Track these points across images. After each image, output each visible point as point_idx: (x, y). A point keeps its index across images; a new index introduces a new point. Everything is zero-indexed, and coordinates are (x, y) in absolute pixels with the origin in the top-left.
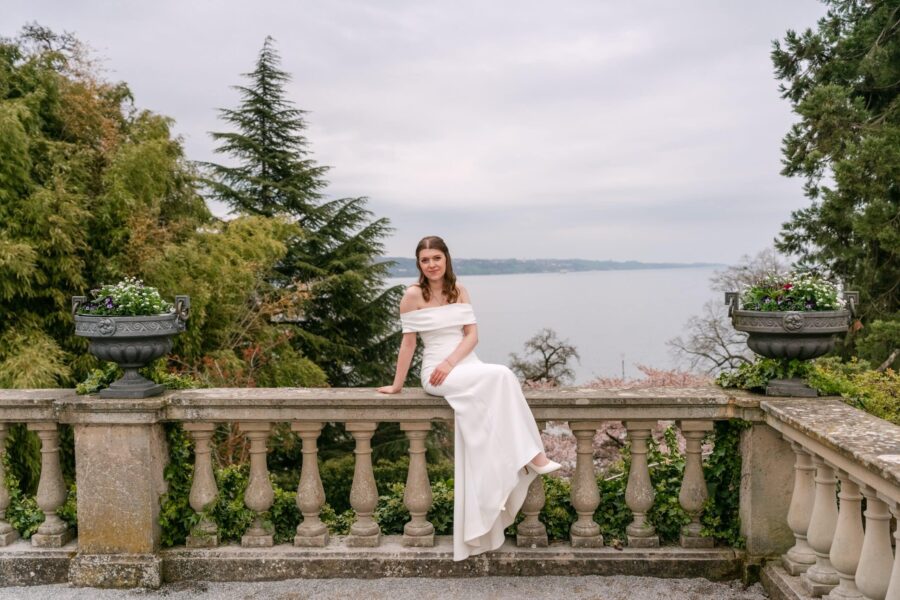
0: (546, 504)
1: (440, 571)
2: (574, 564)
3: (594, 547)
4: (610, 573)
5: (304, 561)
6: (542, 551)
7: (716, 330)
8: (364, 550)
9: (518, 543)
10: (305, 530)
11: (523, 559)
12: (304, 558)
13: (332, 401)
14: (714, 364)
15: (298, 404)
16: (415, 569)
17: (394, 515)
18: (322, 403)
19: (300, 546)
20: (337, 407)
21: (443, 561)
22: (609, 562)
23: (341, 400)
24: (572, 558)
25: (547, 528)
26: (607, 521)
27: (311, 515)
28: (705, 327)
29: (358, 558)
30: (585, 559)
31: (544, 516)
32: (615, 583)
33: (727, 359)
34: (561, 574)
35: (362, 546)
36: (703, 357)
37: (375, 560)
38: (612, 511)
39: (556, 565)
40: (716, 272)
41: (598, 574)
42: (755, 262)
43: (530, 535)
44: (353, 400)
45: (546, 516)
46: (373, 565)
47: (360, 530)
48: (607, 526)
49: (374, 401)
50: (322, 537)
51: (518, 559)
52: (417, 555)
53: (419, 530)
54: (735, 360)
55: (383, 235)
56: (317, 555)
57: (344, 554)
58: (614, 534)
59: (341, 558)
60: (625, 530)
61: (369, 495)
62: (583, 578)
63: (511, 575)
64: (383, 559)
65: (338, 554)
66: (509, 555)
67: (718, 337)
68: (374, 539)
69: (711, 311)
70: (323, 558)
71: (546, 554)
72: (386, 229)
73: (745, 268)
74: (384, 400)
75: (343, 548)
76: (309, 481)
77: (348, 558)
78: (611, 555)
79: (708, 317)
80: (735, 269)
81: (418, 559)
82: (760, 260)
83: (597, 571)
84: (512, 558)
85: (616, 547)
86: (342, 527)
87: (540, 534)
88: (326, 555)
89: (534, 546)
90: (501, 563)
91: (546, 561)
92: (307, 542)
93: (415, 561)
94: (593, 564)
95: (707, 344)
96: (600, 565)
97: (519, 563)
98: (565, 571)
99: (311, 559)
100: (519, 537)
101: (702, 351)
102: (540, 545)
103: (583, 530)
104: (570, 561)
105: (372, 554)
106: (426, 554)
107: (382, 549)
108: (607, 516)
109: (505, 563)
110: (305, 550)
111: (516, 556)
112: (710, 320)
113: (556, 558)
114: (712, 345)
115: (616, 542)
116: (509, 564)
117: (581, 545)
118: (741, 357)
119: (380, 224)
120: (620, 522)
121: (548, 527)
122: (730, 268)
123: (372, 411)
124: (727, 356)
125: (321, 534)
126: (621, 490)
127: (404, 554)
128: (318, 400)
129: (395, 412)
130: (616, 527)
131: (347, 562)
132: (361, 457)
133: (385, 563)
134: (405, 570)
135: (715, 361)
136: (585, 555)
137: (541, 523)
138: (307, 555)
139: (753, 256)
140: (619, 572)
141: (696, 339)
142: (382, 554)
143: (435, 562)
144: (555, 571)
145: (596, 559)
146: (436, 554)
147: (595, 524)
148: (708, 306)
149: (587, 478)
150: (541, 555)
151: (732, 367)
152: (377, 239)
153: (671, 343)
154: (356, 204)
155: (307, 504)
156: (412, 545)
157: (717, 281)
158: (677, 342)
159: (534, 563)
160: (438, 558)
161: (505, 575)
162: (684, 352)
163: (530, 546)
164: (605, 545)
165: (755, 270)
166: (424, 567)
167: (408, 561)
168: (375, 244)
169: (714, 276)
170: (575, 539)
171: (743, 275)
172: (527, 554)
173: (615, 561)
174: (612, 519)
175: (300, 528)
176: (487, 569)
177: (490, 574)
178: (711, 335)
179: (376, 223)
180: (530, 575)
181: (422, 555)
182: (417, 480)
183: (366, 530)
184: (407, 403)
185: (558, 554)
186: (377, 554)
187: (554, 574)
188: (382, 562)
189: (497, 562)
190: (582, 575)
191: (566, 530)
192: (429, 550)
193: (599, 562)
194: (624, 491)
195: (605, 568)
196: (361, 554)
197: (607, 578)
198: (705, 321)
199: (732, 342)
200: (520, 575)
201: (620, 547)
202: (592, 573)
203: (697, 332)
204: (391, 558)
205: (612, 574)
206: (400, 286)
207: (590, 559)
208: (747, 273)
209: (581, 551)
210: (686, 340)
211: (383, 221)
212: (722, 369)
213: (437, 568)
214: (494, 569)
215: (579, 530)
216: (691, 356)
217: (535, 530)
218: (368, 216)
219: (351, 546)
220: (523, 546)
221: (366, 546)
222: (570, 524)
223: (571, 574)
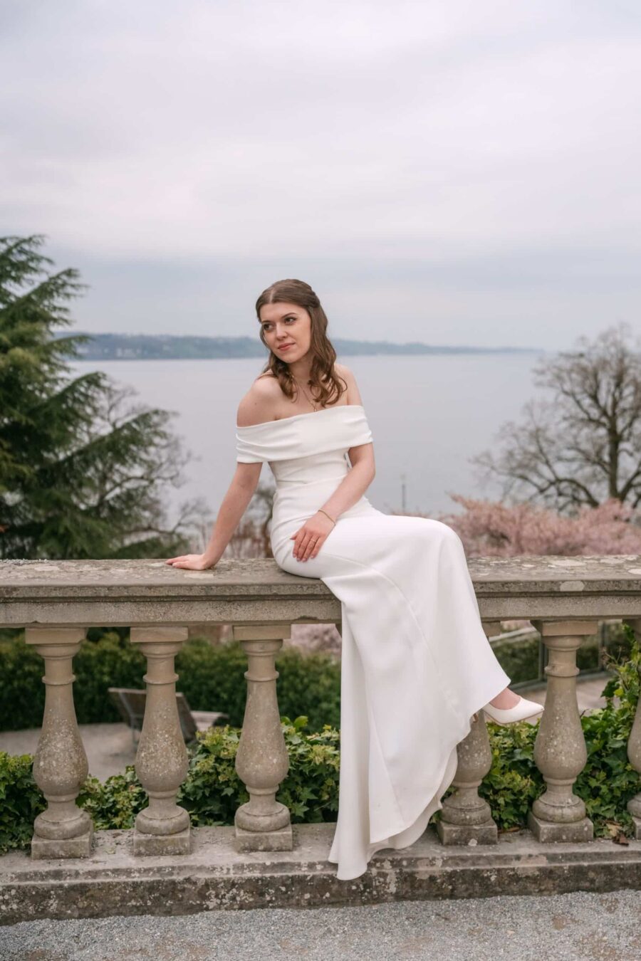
0: (493, 767)
1: (307, 896)
2: (548, 874)
3: (578, 841)
4: (609, 887)
5: (53, 887)
6: (488, 852)
7: (538, 442)
8: (166, 861)
9: (446, 839)
10: (54, 828)
11: (459, 869)
12: (52, 882)
13: (110, 588)
14: (534, 490)
15: (41, 594)
16: (262, 894)
17: (205, 786)
18: (90, 593)
19: (42, 857)
20: (116, 600)
21: (313, 877)
22: (607, 869)
23: (126, 587)
24: (543, 863)
25: (493, 808)
26: (595, 793)
27: (63, 799)
28: (524, 437)
29: (157, 878)
30: (566, 865)
31: (488, 790)
32: (620, 905)
33: (552, 483)
34: (524, 892)
35: (159, 852)
36: (519, 482)
37: (188, 880)
38: (602, 775)
39: (515, 878)
40: (541, 360)
41: (588, 890)
42: (595, 347)
43: (465, 823)
44: (150, 587)
45: (491, 786)
46: (183, 890)
47: (156, 824)
48: (597, 802)
49: (191, 587)
50: (85, 839)
51: (449, 869)
52: (264, 868)
53: (265, 821)
54: (563, 485)
55: (68, 295)
56: (77, 874)
57: (128, 872)
58: (608, 815)
59: (123, 879)
60: (625, 807)
61: (173, 760)
62: (563, 898)
63: (436, 897)
64: (202, 877)
65: (116, 871)
66: (432, 862)
67: (541, 450)
68: (182, 840)
69: (532, 415)
70: (90, 881)
71: (498, 858)
72: (73, 286)
73: (581, 355)
74: (209, 587)
75: (125, 860)
76: (59, 737)
77: (137, 878)
78: (610, 855)
79: (528, 424)
80: (568, 356)
81: (268, 875)
82: (601, 345)
83: (587, 884)
84: (438, 868)
85: (616, 840)
86: (109, 810)
87: (483, 821)
88: (95, 874)
89: (473, 843)
90: (418, 877)
91: (499, 870)
92: (57, 850)
93: (261, 879)
94: (579, 873)
95: (526, 462)
96: (592, 875)
97: (451, 876)
98: (531, 887)
99: (66, 883)
100: (446, 828)
101: (519, 472)
102: (485, 841)
103: (558, 812)
104: (540, 869)
105: (181, 868)
106: (282, 866)
107: (198, 858)
108: (593, 783)
109: (426, 877)
110: (53, 867)
111: (445, 863)
112: (532, 427)
113: (516, 865)
114: (533, 463)
115: (613, 830)
116: (432, 879)
117: (555, 838)
118: (572, 481)
119: (64, 277)
120: (618, 793)
121: (494, 805)
122: (562, 355)
123: (185, 606)
124: (552, 478)
125: (81, 834)
126: (619, 738)
127: (240, 867)
128: (82, 587)
129: (227, 607)
130: (611, 802)
131: (135, 886)
132: (160, 690)
133: (207, 885)
134: (243, 896)
135: (535, 485)
136: (567, 857)
137: (483, 800)
138: (57, 874)
139: (593, 338)
140: (625, 885)
141: (511, 454)
142: (200, 869)
143: (300, 881)
144: (515, 887)
145: (586, 864)
146: (299, 865)
147: (578, 799)
148: (529, 408)
149: (568, 719)
150: (489, 860)
151: (560, 494)
152: (58, 301)
153: (477, 461)
154: (26, 247)
155: (57, 779)
156: (253, 849)
157: (542, 372)
158: (484, 459)
159: (476, 875)
160: (304, 871)
161: (426, 897)
162: (494, 474)
163: (466, 843)
164: (595, 836)
165: (594, 358)
166: (278, 890)
167: (249, 880)
168: (55, 308)
169: (539, 366)
170: (544, 827)
171: (578, 365)
172: (464, 860)
173: (618, 866)
174: (604, 789)
175: (40, 822)
176: (393, 889)
177: (399, 897)
178: (533, 449)
179: (58, 277)
180: (470, 896)
181: (274, 867)
182: (262, 730)
183: (166, 823)
184: (252, 592)
185: (518, 858)
186: (191, 868)
187: (513, 894)
188: (200, 884)
189: (412, 875)
190: (561, 893)
191: (524, 809)
192: (287, 859)
193: (589, 868)
194: (625, 740)
195: (600, 879)
196: (160, 870)
197: (605, 896)
198: (523, 429)
199: (560, 459)
200: (452, 896)
201: (623, 840)
202: (578, 890)
203: (513, 444)
204: (217, 875)
205: (613, 889)
206: (96, 374)
207: (574, 864)
208: (584, 362)
209: (558, 849)
210: (498, 455)
211: (69, 273)
212: (547, 497)
213: (304, 891)
214: (406, 888)
215: (551, 811)
216: (504, 478)
217: (475, 815)
218: (44, 265)
219: (139, 854)
220: (454, 843)
221: (168, 853)
222: (531, 801)
223: (541, 892)
